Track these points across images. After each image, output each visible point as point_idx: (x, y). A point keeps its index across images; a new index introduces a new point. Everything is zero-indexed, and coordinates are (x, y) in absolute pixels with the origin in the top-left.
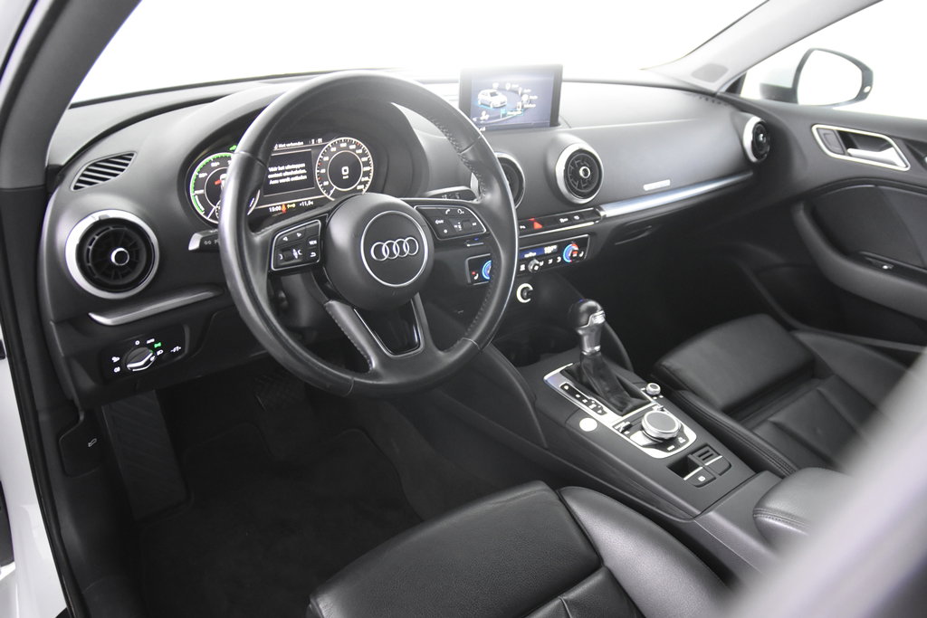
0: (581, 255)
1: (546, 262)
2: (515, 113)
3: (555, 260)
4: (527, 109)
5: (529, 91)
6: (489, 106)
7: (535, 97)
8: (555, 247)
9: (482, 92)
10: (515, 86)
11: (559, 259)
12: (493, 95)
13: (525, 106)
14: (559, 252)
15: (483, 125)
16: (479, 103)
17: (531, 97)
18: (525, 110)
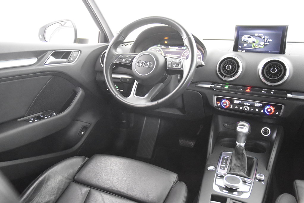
0: (277, 113)
1: (254, 110)
2: (260, 46)
3: (260, 111)
4: (266, 45)
5: (268, 37)
6: (247, 42)
7: (271, 40)
8: (261, 105)
9: (244, 36)
10: (260, 35)
11: (262, 111)
12: (249, 37)
13: (266, 44)
14: (263, 107)
15: (244, 49)
16: (242, 40)
17: (269, 40)
18: (265, 45)
